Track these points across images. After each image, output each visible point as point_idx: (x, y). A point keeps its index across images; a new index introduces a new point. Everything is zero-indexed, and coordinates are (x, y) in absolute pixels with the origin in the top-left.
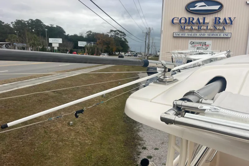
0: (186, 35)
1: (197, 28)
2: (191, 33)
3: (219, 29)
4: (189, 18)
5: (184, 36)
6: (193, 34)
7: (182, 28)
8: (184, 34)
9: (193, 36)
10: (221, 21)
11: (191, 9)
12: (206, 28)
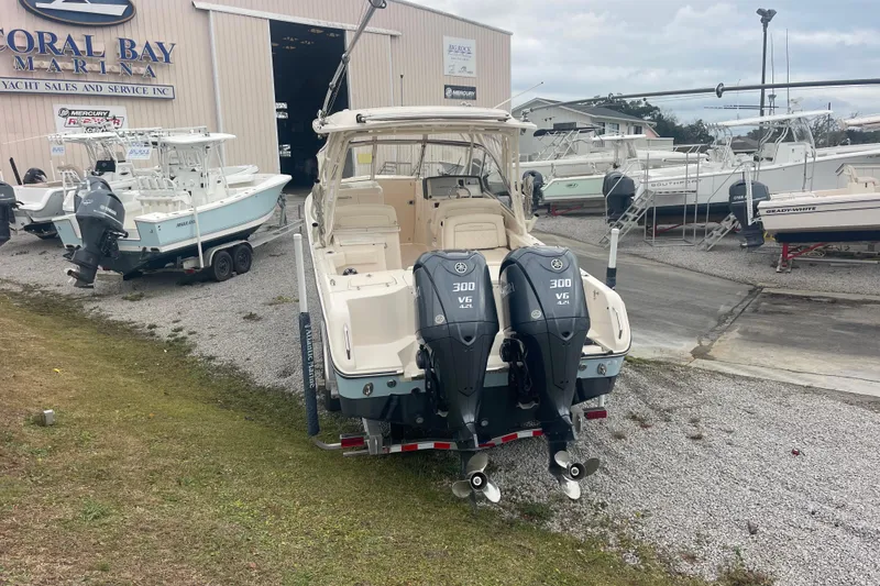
0: (42, 88)
1: (71, 66)
2: (56, 83)
3: (137, 75)
4: (41, 35)
5: (34, 90)
6: (63, 84)
7: (23, 66)
8: (33, 85)
9: (66, 92)
10: (139, 50)
11: (38, 5)
12: (101, 69)
